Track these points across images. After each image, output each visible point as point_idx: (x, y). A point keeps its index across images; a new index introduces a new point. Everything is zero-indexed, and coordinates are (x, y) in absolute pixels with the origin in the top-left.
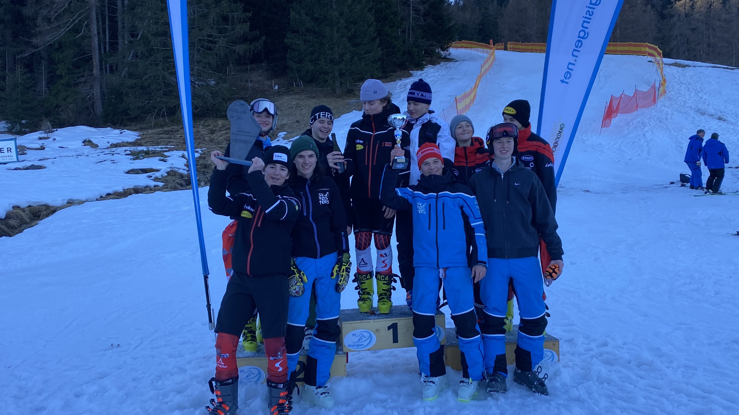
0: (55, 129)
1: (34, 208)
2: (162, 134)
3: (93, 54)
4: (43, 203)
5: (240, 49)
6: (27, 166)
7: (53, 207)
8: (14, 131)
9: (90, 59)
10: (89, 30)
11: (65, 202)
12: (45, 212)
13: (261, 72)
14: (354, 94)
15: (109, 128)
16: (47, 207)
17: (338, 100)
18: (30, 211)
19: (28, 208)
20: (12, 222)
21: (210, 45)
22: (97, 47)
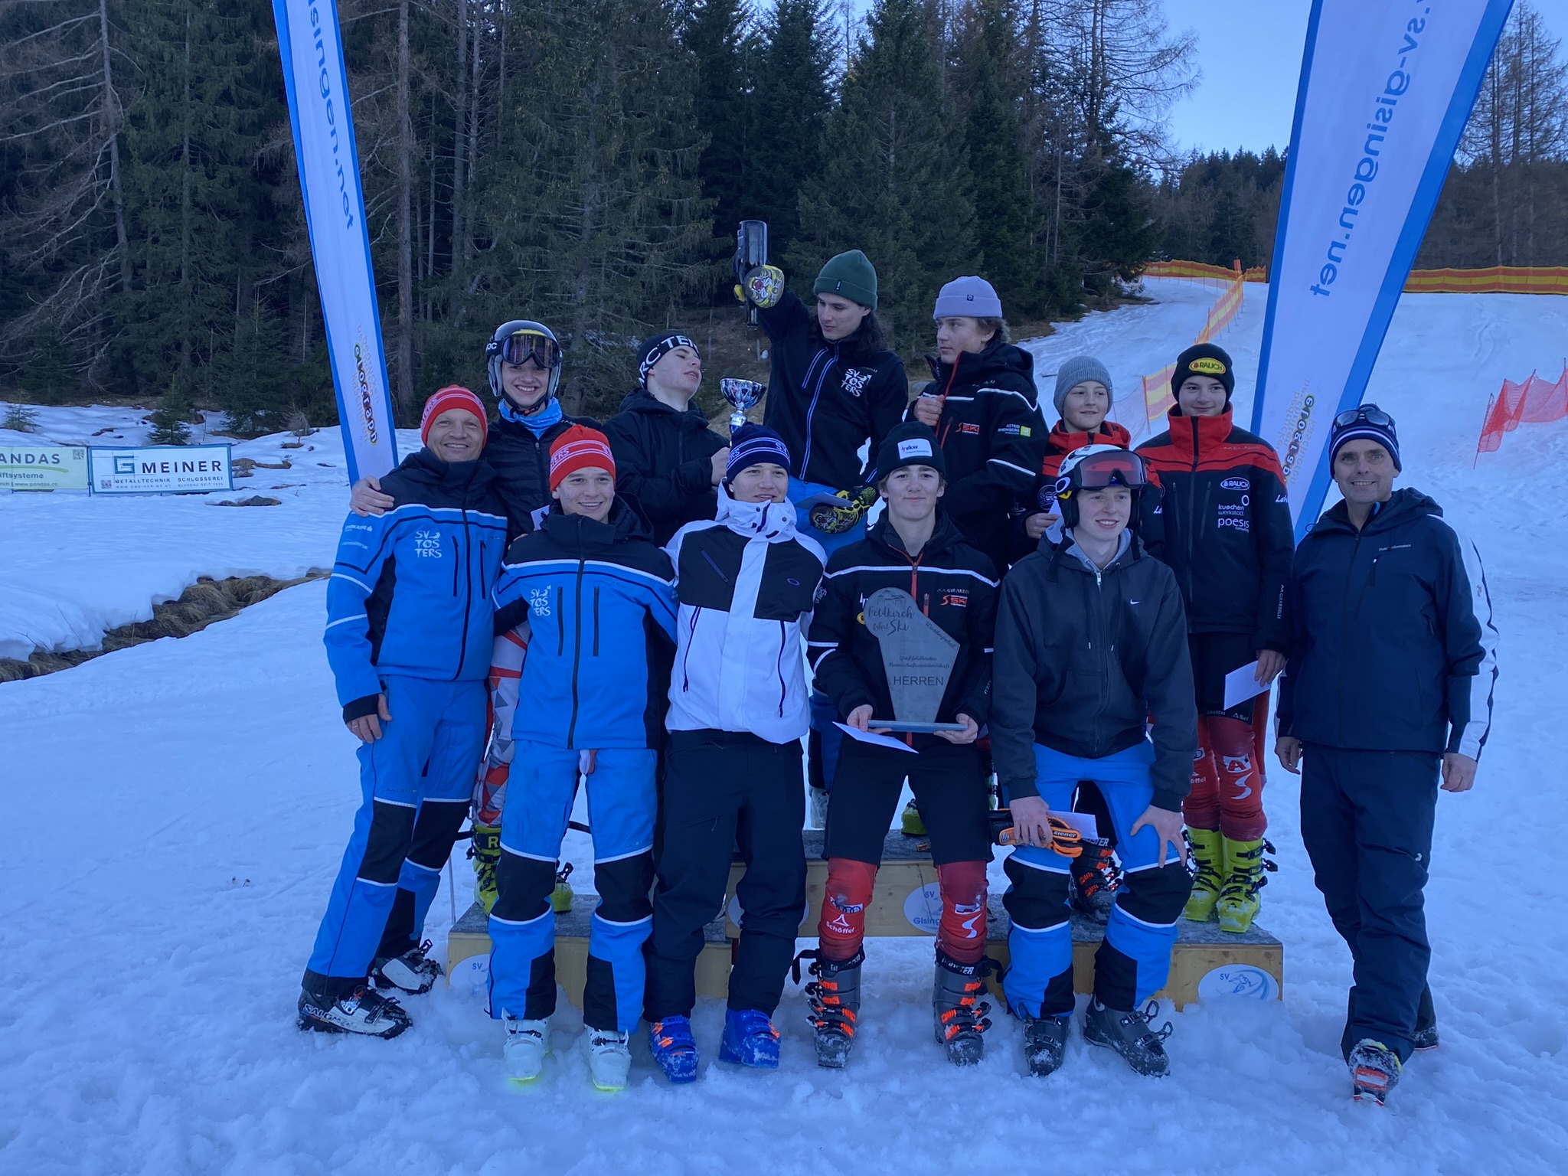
0: (315, 429)
1: (239, 582)
3: (400, 279)
4: (259, 574)
5: (692, 272)
6: (245, 500)
7: (275, 581)
8: (239, 431)
9: (393, 290)
10: (396, 233)
11: (304, 573)
12: (260, 592)
13: (737, 324)
16: (265, 581)
18: (232, 589)
19: (228, 582)
20: (192, 609)
21: (632, 264)
22: (408, 266)
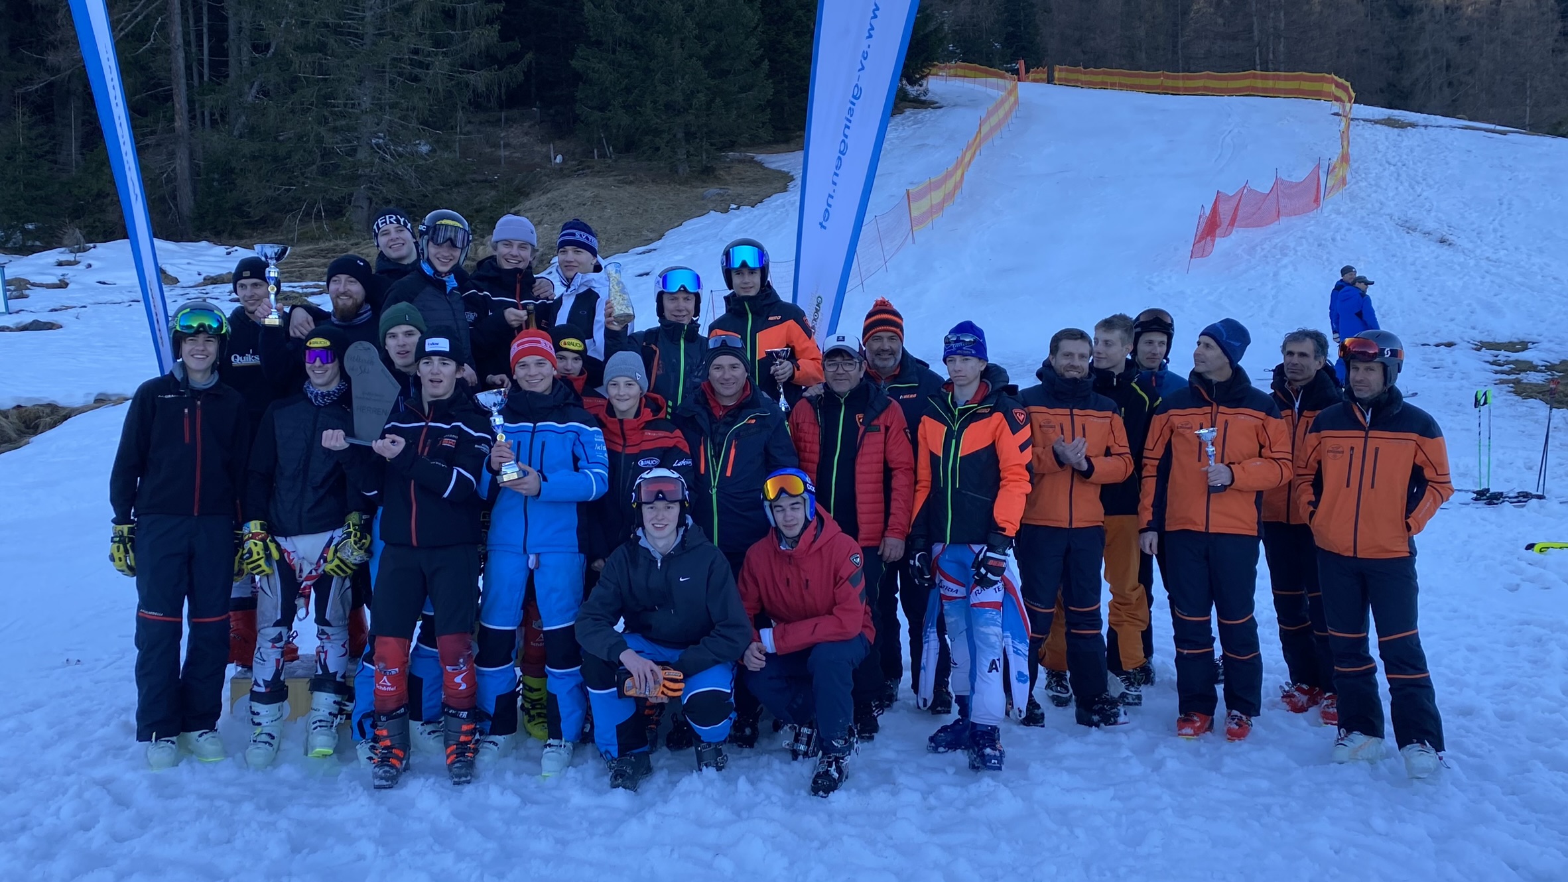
0: (91, 245)
1: (26, 411)
2: (313, 257)
3: (174, 86)
4: (45, 401)
5: (480, 79)
6: (24, 324)
7: (64, 408)
8: (9, 246)
9: (168, 97)
10: (167, 37)
11: (92, 399)
12: (48, 419)
13: (530, 127)
14: (715, 177)
15: (204, 243)
16: (53, 408)
17: (682, 188)
18: (20, 417)
19: (15, 411)
21: (417, 71)
22: (182, 71)
